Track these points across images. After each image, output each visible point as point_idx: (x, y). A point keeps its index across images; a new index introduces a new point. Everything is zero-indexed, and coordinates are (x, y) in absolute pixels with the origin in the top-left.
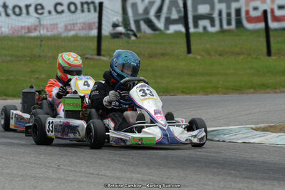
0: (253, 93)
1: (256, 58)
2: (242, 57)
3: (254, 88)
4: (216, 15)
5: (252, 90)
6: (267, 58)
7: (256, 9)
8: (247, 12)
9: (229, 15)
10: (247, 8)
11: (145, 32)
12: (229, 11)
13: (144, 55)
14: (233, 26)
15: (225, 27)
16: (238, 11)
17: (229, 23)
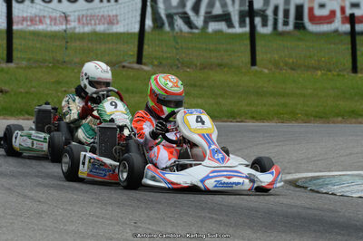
0: (341, 122)
1: (338, 75)
2: (319, 73)
3: (343, 116)
4: (270, 12)
5: (340, 119)
6: (353, 75)
7: (322, 6)
8: (311, 10)
9: (286, 13)
10: (311, 5)
11: (181, 31)
12: (287, 7)
13: (196, 66)
14: (291, 27)
15: (281, 27)
16: (299, 9)
17: (286, 23)
